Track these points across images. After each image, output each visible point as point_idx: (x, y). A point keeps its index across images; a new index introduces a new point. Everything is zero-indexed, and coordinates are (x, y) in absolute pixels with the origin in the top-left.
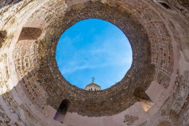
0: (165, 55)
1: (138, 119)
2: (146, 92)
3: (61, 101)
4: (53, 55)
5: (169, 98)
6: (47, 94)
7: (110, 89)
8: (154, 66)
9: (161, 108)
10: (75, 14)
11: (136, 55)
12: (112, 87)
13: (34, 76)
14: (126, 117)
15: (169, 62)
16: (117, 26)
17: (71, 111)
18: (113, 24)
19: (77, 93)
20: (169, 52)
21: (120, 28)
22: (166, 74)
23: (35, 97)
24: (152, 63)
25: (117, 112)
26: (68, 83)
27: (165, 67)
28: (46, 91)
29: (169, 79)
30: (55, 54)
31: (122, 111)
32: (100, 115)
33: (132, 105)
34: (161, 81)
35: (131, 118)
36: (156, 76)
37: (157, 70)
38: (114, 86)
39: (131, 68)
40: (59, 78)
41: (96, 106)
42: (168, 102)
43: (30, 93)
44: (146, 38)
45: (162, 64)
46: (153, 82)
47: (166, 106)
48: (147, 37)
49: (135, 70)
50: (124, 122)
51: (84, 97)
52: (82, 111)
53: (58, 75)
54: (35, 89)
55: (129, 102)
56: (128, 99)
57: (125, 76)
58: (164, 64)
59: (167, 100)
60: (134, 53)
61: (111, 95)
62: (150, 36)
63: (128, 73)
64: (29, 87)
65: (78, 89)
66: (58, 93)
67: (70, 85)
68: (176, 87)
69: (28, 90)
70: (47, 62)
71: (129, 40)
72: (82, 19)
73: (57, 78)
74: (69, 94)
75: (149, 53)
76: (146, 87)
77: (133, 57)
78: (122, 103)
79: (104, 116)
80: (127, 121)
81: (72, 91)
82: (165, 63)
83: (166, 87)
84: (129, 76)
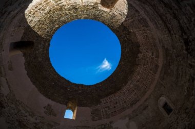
0: (115, 107)
1: (55, 116)
3: (31, 40)
5: (89, 127)
6: (35, 23)
7: (61, 77)
8: (100, 102)
10: (125, 34)
11: (100, 86)
12: (63, 78)
14: (48, 105)
15: (112, 113)
17: (25, 55)
19: (43, 51)
20: (119, 109)
21: (117, 68)
22: (102, 114)
23: (32, 13)
24: (102, 100)
25: (46, 95)
26: (51, 38)
27: (106, 111)
29: (100, 119)
31: (50, 98)
32: (34, 83)
33: (60, 103)
34: (94, 113)
35: (51, 111)
36: (94, 108)
37: (99, 107)
39: (88, 86)
41: (39, 74)
43: (37, 7)
45: (106, 107)
46: (88, 108)
48: (119, 90)
49: (87, 90)
50: (44, 108)
51: (43, 58)
52: (28, 65)
54: (41, 10)
55: (60, 99)
56: (62, 97)
57: (78, 84)
58: (107, 109)
59: (86, 127)
60: (101, 83)
61: (56, 81)
62: (121, 91)
63: (82, 85)
65: (47, 50)
68: (100, 127)
69: (40, 4)
70: (71, 14)
71: (110, 77)
73: (54, 26)
74: (40, 44)
75: (107, 95)
76: (81, 105)
77: (97, 84)
78: (55, 95)
79: (36, 87)
80: (47, 109)
81: (44, 45)
82: (109, 109)
83: (93, 120)
84: (80, 87)
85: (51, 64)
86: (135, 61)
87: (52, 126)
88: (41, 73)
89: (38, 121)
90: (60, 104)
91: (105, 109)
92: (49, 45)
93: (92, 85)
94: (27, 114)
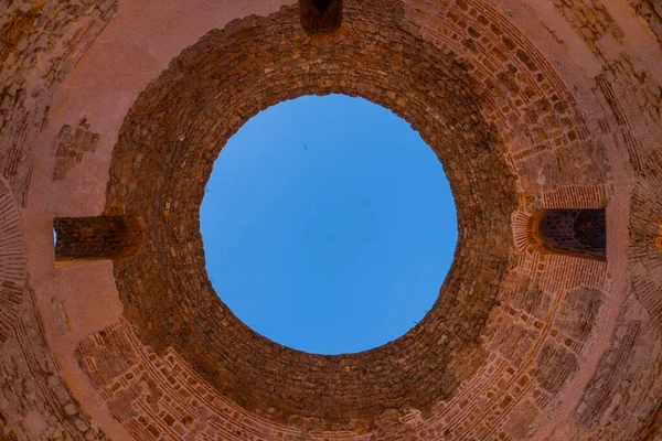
0: (169, 421)
1: (55, 177)
2: (109, 263)
3: (345, 24)
4: (453, 165)
5: (44, 343)
6: (412, 29)
7: (210, 163)
8: (160, 351)
9: (32, 291)
10: (459, 330)
11: (225, 324)
12: (210, 171)
13: (488, 81)
14: (95, 136)
15: (143, 420)
16: (328, 358)
17: (287, 12)
18: (344, 356)
19: (303, 76)
21: (320, 356)
22: (116, 380)
23: (458, 11)
24: (171, 352)
25: (131, 121)
26: (354, 93)
27: (135, 392)
28: (419, 40)
29: (97, 380)
30: (447, 169)
31: (120, 137)
32: (178, 63)
33: (109, 187)
34: (107, 341)
35: (73, 154)
36: (129, 334)
37: (141, 351)
38: (206, 177)
39: (204, 274)
40: (392, 95)
41: (213, 77)
42: (32, 333)
43: (485, 23)
44: (243, 395)
45: (151, 385)
46: (117, 308)
47: (27, 318)
48: (243, 404)
49: (189, 277)
50: (83, 122)
51: (271, 79)
52: (249, 31)
53: (401, 102)
54: (469, 37)
55: (123, 181)
56: (133, 186)
57: (199, 237)
58: (147, 392)
59: (41, 331)
60: (234, 321)
61: (192, 148)
62: (243, 414)
63: (200, 252)
64: (497, 41)
65: (307, 90)
66: (371, 47)
67: (341, 90)
68: (63, 395)
69: (495, 29)
70: (459, 136)
71: (272, 345)
72: (428, 317)
73: (400, 93)
74: (329, 61)
75: (200, 367)
76: (120, 275)
77: (225, 307)
78: (140, 157)
79: (165, 73)
80: (79, 132)
81: (323, 73)
82: (149, 400)
83: (80, 351)
84: (190, 245)
85: (255, 112)
86: (384, 408)
87: (14, 173)
88: (217, 81)
89: (29, 103)
90: (104, 185)
91: (144, 384)
92: (327, 91)
93: (212, 292)
94: (59, 50)
